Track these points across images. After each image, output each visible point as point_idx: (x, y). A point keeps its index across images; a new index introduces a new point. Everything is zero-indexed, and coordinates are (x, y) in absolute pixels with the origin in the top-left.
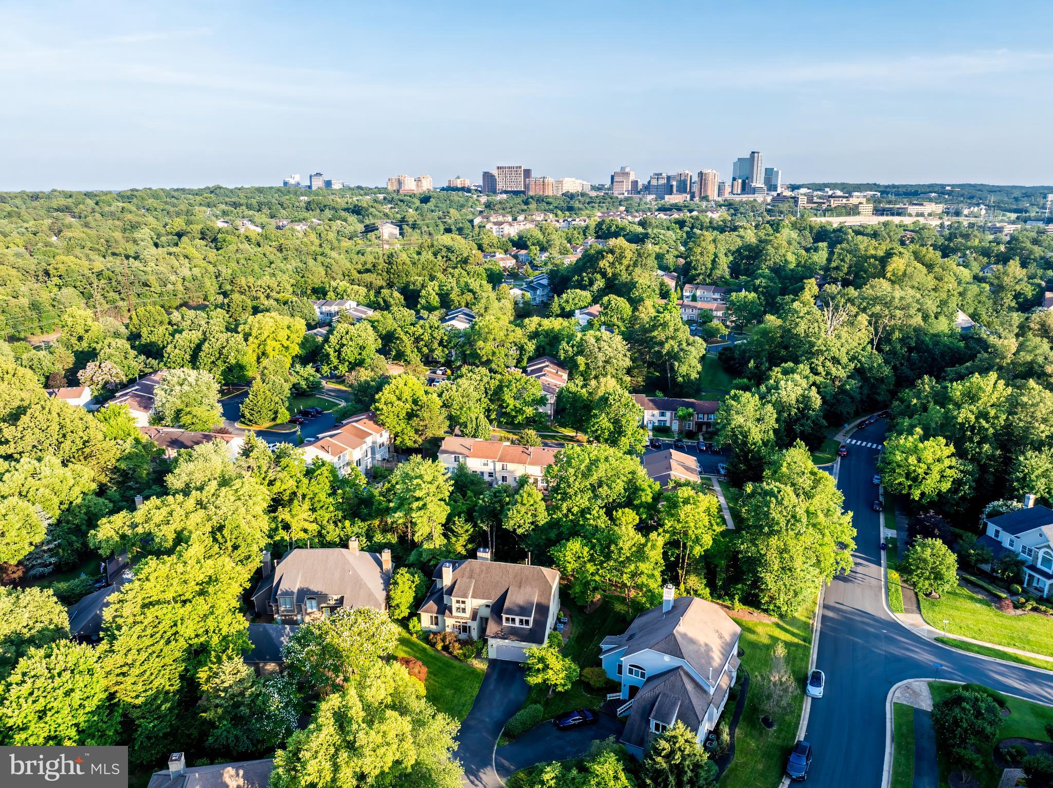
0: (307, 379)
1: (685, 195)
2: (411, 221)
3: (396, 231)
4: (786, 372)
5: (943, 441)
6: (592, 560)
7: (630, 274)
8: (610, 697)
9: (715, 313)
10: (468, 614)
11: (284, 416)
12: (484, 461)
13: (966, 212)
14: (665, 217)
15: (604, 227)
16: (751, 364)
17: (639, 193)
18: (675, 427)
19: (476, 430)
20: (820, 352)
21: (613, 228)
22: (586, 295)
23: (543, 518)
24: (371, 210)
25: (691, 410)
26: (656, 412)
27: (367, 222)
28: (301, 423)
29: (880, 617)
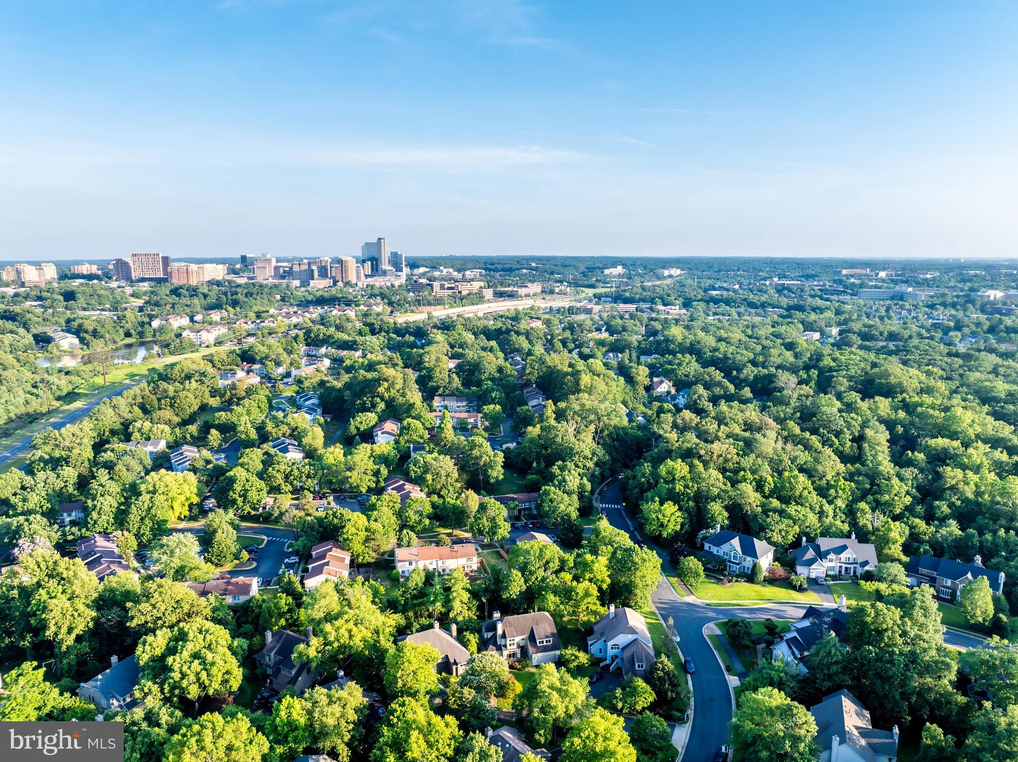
1: (328, 280)
2: (90, 328)
3: (76, 341)
4: (562, 469)
5: (672, 503)
6: (562, 603)
7: (404, 396)
8: (602, 664)
9: (469, 420)
10: (515, 646)
11: (245, 556)
12: (430, 561)
13: (557, 290)
15: (312, 335)
16: (535, 465)
17: (283, 277)
19: (409, 542)
21: (321, 336)
22: (372, 417)
27: (33, 331)
29: (679, 601)
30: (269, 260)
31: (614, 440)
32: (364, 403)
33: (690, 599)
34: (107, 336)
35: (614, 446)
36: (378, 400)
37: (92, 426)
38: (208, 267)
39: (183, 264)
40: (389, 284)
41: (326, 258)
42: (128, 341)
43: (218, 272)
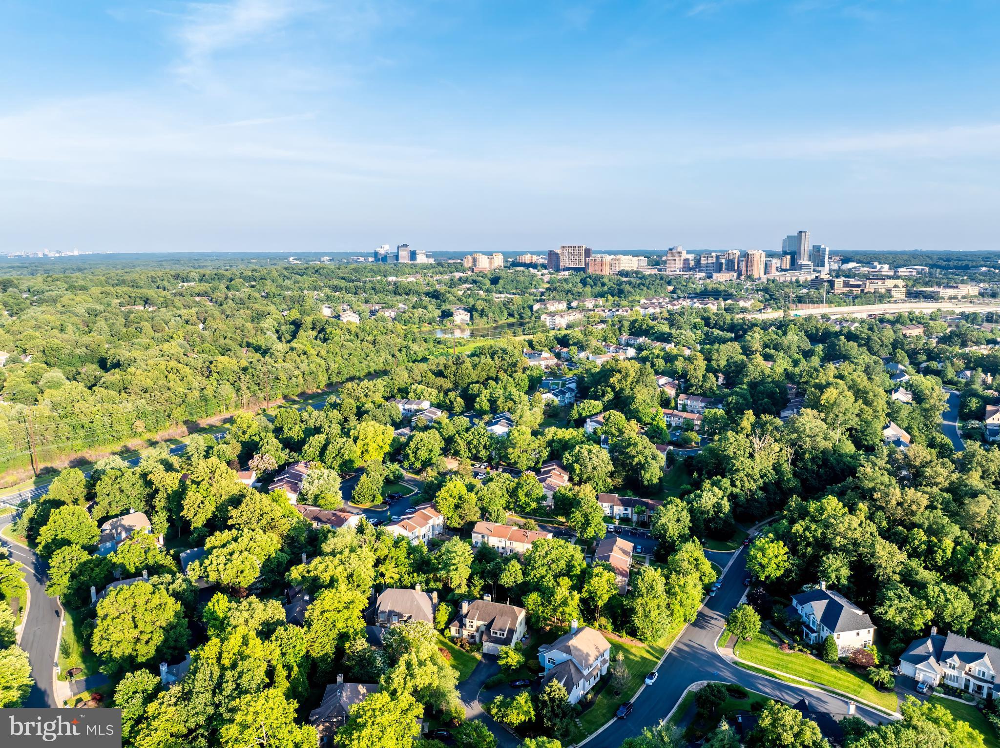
0: (394, 472)
1: (733, 273)
2: (480, 308)
3: (468, 318)
4: (712, 484)
5: (781, 543)
6: (542, 604)
7: (632, 389)
8: (540, 675)
9: (695, 422)
10: (474, 629)
11: (380, 499)
12: (499, 539)
14: (700, 306)
15: (636, 325)
16: (695, 475)
17: (690, 269)
18: (635, 518)
19: (497, 518)
20: (737, 471)
21: (644, 327)
22: (598, 405)
23: (520, 579)
24: (448, 295)
25: (644, 508)
26: (622, 508)
27: (444, 308)
28: (389, 504)
29: (709, 649)
30: (679, 253)
31: (819, 467)
32: (597, 391)
33: (725, 652)
34: (491, 315)
35: (818, 473)
36: (609, 390)
37: (385, 383)
38: (624, 258)
39: (599, 256)
40: (794, 279)
41: (735, 252)
42: (511, 320)
43: (629, 263)
